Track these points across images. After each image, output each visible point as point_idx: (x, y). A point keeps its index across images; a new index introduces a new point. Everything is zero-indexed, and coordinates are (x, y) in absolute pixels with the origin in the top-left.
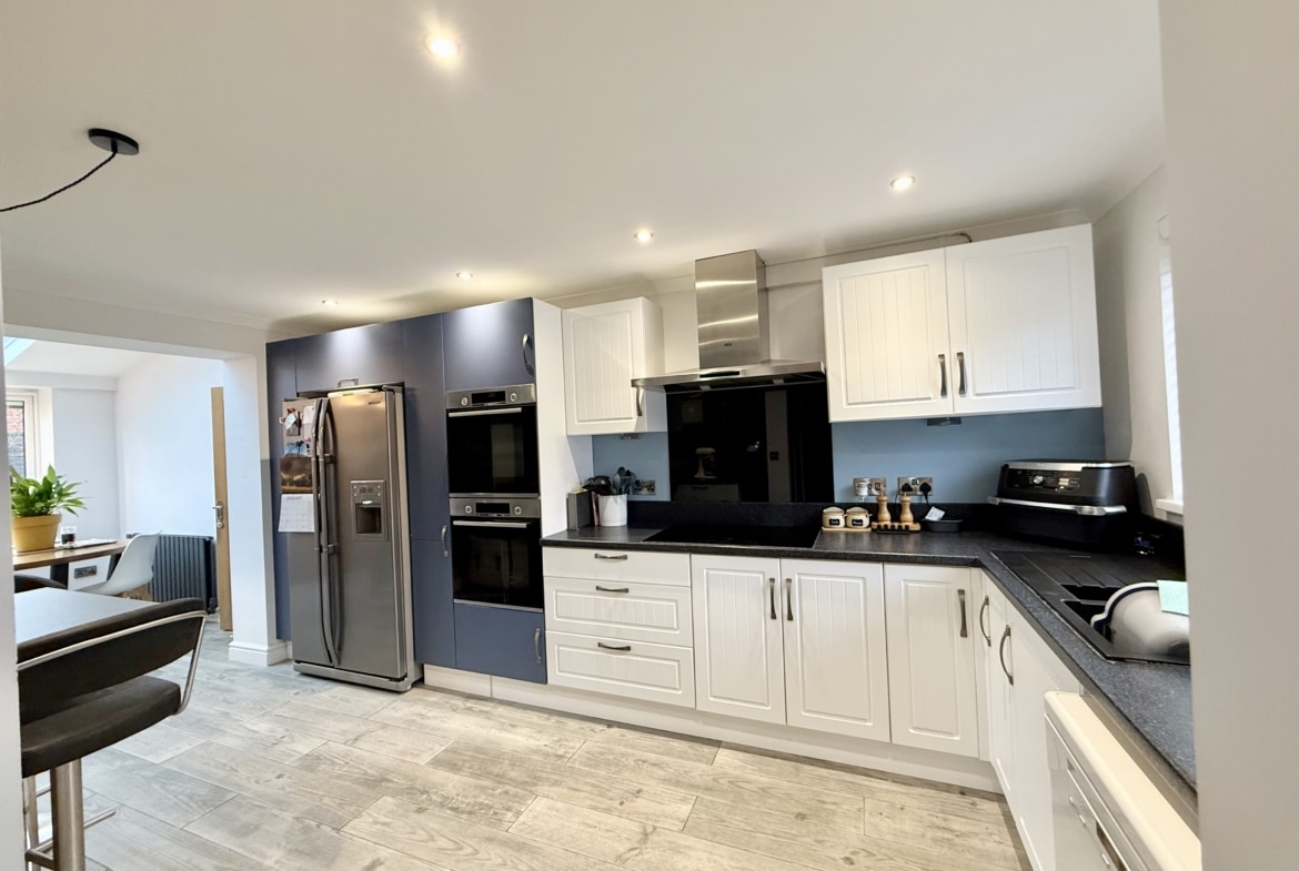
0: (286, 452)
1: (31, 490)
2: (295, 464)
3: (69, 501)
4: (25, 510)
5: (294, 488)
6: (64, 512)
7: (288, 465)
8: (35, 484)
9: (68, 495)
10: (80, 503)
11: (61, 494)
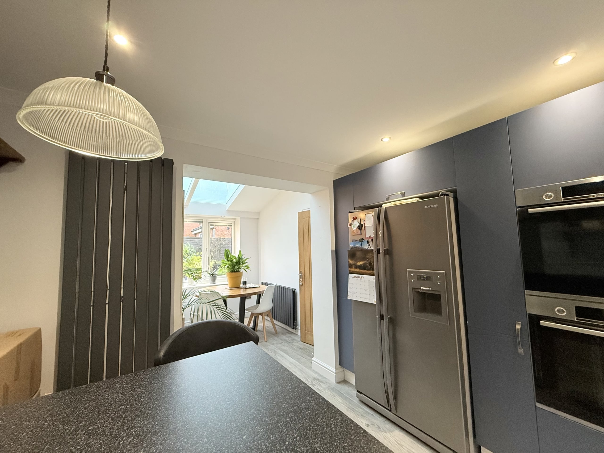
0: (351, 246)
1: (234, 260)
2: (358, 254)
3: (245, 266)
4: (232, 269)
5: (358, 270)
6: (243, 270)
7: (353, 254)
8: (235, 258)
9: (245, 263)
10: (249, 267)
11: (243, 263)
